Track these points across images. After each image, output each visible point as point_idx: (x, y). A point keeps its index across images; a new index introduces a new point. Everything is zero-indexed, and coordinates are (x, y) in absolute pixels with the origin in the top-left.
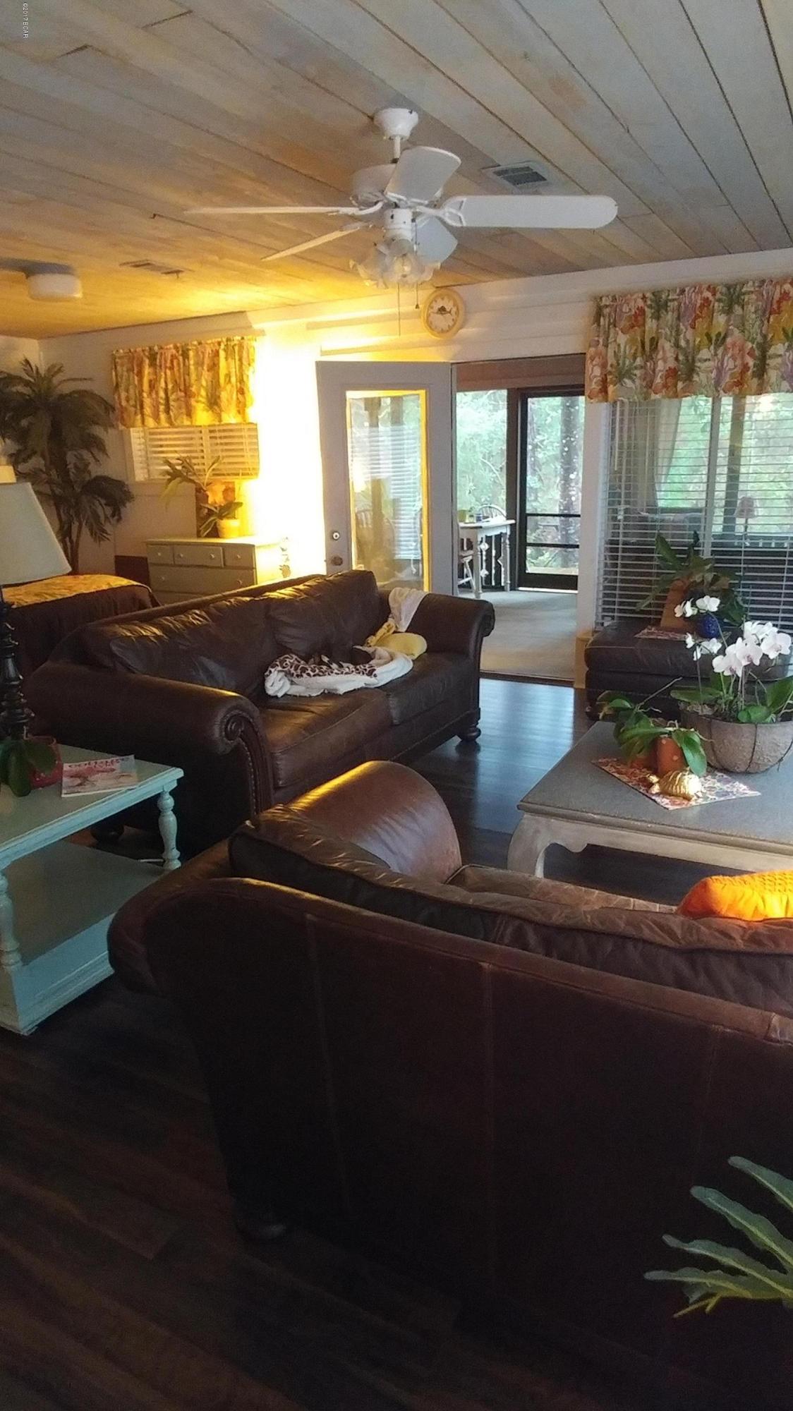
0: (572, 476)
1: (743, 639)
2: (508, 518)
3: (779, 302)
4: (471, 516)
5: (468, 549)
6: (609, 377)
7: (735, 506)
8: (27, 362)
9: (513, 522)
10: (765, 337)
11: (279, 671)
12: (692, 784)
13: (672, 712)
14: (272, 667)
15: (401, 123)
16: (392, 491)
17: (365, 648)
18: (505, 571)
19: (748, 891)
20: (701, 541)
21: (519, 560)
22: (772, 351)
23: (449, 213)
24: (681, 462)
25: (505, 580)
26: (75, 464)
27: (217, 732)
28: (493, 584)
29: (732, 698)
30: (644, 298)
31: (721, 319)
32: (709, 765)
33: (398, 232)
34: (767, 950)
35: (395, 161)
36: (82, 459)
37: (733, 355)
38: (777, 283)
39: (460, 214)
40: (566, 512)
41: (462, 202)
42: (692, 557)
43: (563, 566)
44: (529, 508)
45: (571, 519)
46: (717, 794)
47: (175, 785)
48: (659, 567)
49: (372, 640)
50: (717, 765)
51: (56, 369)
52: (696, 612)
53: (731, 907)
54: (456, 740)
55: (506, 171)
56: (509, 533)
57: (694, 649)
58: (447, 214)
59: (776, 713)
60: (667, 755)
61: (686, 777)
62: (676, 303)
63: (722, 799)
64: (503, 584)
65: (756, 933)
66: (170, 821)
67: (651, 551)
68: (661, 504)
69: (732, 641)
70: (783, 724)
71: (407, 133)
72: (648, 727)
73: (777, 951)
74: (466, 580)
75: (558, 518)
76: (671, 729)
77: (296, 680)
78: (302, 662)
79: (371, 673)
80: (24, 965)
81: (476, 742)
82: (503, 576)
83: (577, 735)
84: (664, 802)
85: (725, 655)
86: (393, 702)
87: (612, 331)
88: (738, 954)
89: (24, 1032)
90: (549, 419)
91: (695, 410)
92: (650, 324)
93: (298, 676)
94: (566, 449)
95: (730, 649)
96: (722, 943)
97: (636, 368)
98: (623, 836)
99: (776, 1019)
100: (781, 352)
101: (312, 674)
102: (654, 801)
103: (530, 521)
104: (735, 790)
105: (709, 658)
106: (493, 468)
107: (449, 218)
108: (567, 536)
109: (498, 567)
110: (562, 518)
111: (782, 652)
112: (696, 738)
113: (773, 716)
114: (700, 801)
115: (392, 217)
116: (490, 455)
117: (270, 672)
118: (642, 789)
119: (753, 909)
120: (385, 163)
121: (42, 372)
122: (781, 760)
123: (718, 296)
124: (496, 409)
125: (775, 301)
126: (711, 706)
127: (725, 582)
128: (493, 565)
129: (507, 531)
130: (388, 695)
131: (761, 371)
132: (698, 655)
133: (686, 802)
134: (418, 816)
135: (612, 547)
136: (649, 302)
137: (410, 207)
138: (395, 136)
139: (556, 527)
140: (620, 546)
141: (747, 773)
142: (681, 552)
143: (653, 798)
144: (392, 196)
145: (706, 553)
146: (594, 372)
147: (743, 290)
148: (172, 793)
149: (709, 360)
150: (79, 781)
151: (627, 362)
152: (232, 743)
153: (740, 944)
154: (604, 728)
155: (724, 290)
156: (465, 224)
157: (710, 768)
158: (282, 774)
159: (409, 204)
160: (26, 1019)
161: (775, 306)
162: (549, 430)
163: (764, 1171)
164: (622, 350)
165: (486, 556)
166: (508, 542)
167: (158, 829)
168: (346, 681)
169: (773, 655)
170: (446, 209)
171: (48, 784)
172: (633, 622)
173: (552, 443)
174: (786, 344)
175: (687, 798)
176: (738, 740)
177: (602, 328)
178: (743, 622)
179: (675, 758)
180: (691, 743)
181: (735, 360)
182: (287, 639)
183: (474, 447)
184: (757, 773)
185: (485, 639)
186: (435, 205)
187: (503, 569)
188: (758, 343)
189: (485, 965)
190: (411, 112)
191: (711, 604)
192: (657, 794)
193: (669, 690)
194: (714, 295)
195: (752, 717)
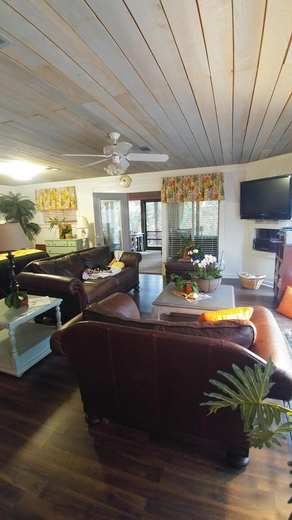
0: (158, 222)
1: (205, 259)
2: (142, 233)
3: (206, 179)
4: (133, 232)
5: (132, 241)
6: (167, 197)
7: (199, 228)
8: (11, 192)
9: (143, 233)
10: (204, 187)
11: (86, 273)
12: (196, 295)
13: (189, 278)
14: (84, 272)
15: (116, 136)
16: (111, 226)
17: (108, 266)
18: (142, 246)
19: (213, 315)
20: (192, 237)
21: (145, 243)
22: (205, 191)
23: (128, 157)
24: (185, 217)
25: (142, 249)
26: (24, 220)
27: (71, 289)
28: (139, 250)
29: (203, 274)
30: (174, 178)
31: (192, 183)
32: (199, 291)
33: (116, 161)
34: (219, 327)
35: (115, 145)
36: (26, 218)
37: (196, 192)
38: (205, 175)
39: (131, 158)
40: (157, 231)
41: (132, 155)
42: (190, 241)
43: (157, 245)
44: (148, 230)
45: (158, 233)
46: (202, 298)
47: (60, 303)
48: (182, 243)
49: (110, 264)
50: (201, 291)
51: (19, 194)
52: (193, 253)
53: (210, 319)
54: (133, 290)
55: (141, 148)
56: (143, 236)
57: (193, 262)
58: (128, 158)
59: (214, 277)
60: (189, 289)
61: (194, 294)
62: (182, 179)
63: (203, 299)
64: (142, 250)
65: (217, 323)
66: (59, 314)
67: (180, 240)
68: (181, 228)
69: (202, 259)
70: (216, 279)
71: (118, 139)
72: (184, 282)
73: (222, 327)
74: (132, 249)
75: (154, 232)
76: (189, 282)
77: (91, 275)
78: (92, 270)
79: (111, 272)
80: (19, 356)
81: (139, 290)
82: (141, 248)
83: (164, 287)
84: (189, 300)
85: (201, 263)
86: (117, 280)
87: (167, 186)
88: (213, 328)
89: (19, 376)
90: (150, 208)
91: (187, 205)
92: (176, 184)
93: (91, 274)
94: (156, 215)
95: (202, 261)
96: (210, 326)
97: (173, 195)
98: (180, 310)
99: (223, 341)
100: (208, 191)
101: (95, 273)
102: (187, 300)
103: (148, 233)
104: (206, 296)
105: (197, 264)
106: (136, 220)
107: (129, 158)
108: (157, 237)
109: (140, 245)
110: (156, 232)
111: (214, 261)
112: (195, 284)
113: (213, 278)
114: (198, 300)
115: (115, 158)
116: (136, 217)
117: (84, 273)
118: (183, 298)
119: (215, 319)
120: (112, 145)
121: (15, 195)
122: (216, 288)
123: (192, 178)
124: (137, 205)
125: (205, 179)
126: (198, 276)
127: (198, 246)
128: (139, 245)
129: (142, 236)
130: (116, 278)
131: (203, 195)
132: (194, 264)
133: (194, 300)
134: (129, 306)
135: (170, 239)
136: (175, 179)
137: (119, 156)
138: (114, 139)
139: (154, 235)
140: (172, 238)
141: (208, 292)
142: (187, 239)
143: (186, 299)
144: (115, 153)
145: (193, 239)
146: (163, 195)
147: (198, 176)
148: (59, 306)
149: (191, 193)
150: (33, 304)
151: (171, 193)
152: (76, 292)
153: (213, 326)
154: (172, 284)
155: (193, 176)
156: (132, 160)
157: (199, 292)
158: (89, 300)
159: (119, 155)
160: (19, 372)
161: (205, 180)
162: (151, 211)
163: (225, 373)
164: (170, 190)
165: (137, 242)
166: (142, 239)
167: (56, 316)
168: (104, 274)
169: (212, 262)
170: (128, 156)
171: (25, 305)
172: (176, 258)
173: (151, 214)
174: (209, 189)
175: (195, 299)
176: (206, 284)
177: (164, 185)
178: (204, 255)
179: (191, 289)
180: (194, 285)
181: (197, 193)
182: (87, 264)
183: (132, 215)
184: (210, 292)
185: (140, 263)
186: (125, 156)
187: (141, 246)
188: (202, 189)
189: (154, 336)
190: (118, 134)
191: (196, 251)
192: (187, 299)
193: (188, 273)
194: (191, 177)
195: (208, 278)
